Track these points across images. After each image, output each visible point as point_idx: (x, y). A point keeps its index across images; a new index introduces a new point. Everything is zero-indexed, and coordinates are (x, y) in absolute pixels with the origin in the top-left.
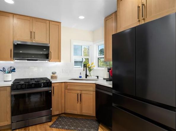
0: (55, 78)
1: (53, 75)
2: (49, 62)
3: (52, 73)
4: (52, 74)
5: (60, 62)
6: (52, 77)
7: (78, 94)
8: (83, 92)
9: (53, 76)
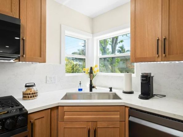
0: (34, 97)
1: (29, 89)
2: (19, 61)
3: (26, 86)
4: (24, 89)
5: (44, 62)
6: (26, 96)
7: (89, 131)
8: (99, 125)
9: (29, 92)
